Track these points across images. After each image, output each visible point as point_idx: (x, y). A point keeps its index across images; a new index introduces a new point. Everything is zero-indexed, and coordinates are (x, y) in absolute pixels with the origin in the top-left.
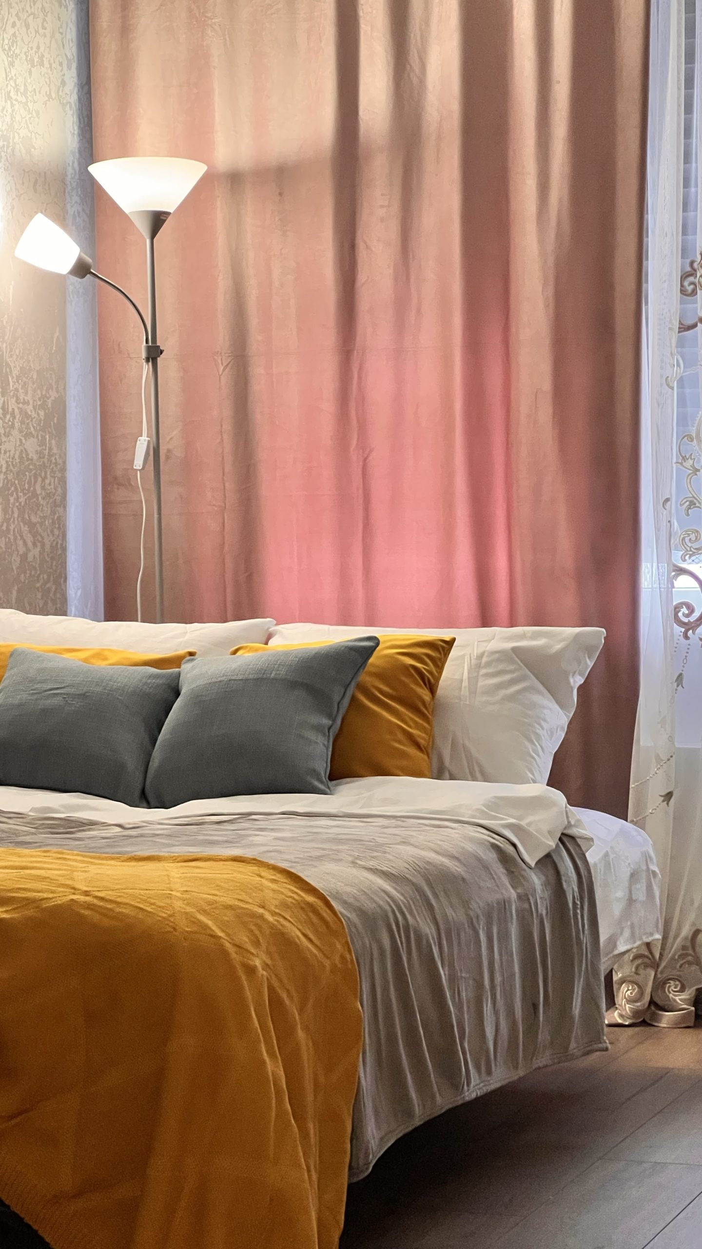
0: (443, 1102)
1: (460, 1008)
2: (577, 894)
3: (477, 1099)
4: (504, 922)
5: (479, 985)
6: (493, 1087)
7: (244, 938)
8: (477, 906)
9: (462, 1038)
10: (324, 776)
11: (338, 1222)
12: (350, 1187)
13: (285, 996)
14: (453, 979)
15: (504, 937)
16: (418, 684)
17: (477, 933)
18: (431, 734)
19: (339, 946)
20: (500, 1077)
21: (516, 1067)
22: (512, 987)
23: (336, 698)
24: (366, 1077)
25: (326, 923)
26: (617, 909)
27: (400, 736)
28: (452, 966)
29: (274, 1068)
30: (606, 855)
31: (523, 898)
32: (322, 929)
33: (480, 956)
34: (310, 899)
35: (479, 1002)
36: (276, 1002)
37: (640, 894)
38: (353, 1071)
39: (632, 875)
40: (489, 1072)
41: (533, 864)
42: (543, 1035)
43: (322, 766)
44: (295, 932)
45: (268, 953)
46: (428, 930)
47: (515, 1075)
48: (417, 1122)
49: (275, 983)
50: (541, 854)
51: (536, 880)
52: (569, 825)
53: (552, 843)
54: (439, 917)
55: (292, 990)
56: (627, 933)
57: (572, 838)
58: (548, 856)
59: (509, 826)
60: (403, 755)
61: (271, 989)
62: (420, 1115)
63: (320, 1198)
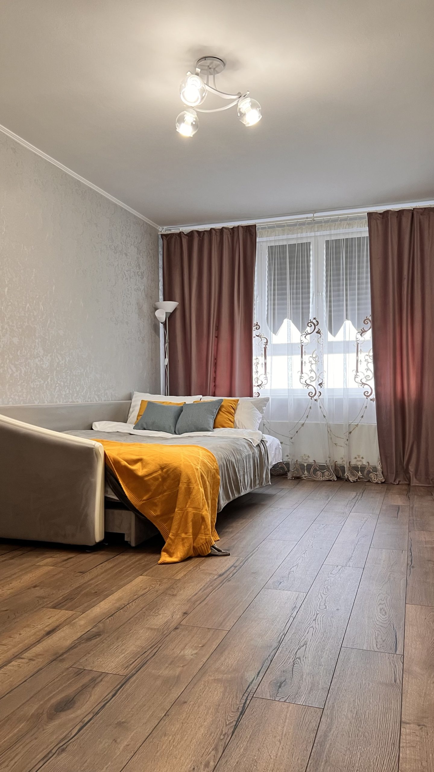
0: (237, 496)
1: (240, 477)
2: (264, 453)
3: (244, 495)
4: (249, 458)
5: (244, 472)
6: (247, 493)
7: (195, 463)
8: (244, 455)
9: (240, 483)
10: (212, 428)
11: (215, 521)
12: (217, 514)
13: (204, 475)
14: (239, 471)
15: (249, 462)
16: (231, 408)
17: (244, 461)
18: (234, 419)
19: (215, 464)
20: (248, 490)
21: (252, 489)
22: (251, 472)
23: (215, 412)
24: (221, 491)
25: (212, 459)
26: (273, 455)
27: (228, 419)
28: (238, 468)
29: (202, 490)
30: (270, 444)
31: (253, 453)
32: (212, 460)
33: (244, 466)
34: (209, 454)
35: (244, 475)
36: (202, 476)
37: (277, 453)
38: (218, 490)
39: (276, 449)
40: (246, 490)
41: (255, 446)
42: (257, 482)
43: (212, 426)
44: (206, 461)
45: (201, 466)
46: (234, 460)
47: (251, 490)
48: (231, 500)
49: (202, 472)
50: (256, 444)
51: (256, 450)
52: (263, 438)
53: (259, 442)
54: (236, 458)
55: (206, 474)
56: (275, 460)
57: (263, 441)
58: (258, 445)
59: (250, 438)
60: (229, 424)
61: (201, 473)
62: (232, 498)
63: (211, 516)
